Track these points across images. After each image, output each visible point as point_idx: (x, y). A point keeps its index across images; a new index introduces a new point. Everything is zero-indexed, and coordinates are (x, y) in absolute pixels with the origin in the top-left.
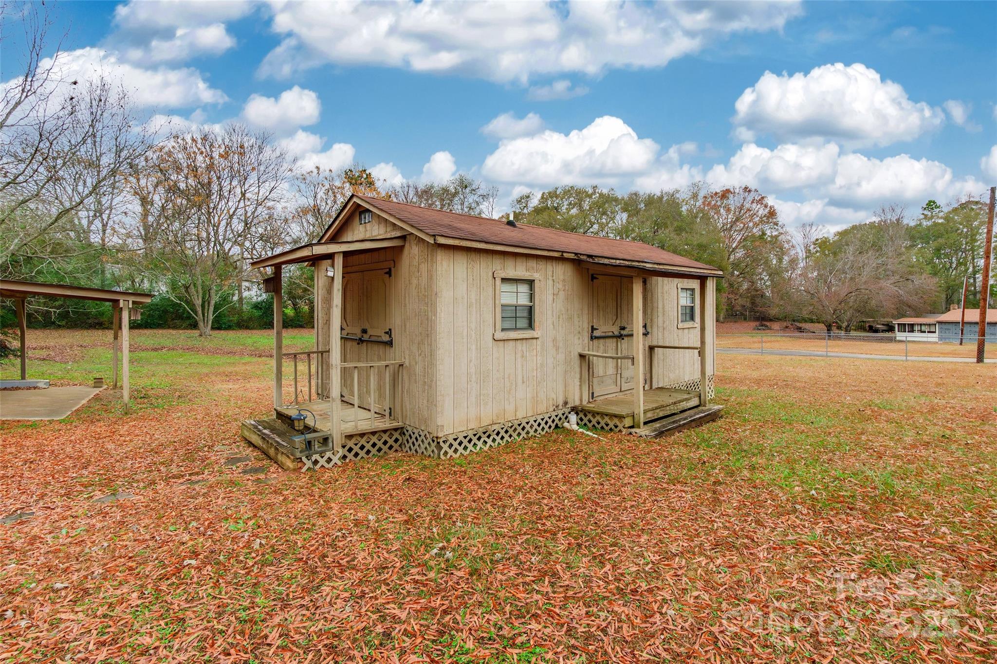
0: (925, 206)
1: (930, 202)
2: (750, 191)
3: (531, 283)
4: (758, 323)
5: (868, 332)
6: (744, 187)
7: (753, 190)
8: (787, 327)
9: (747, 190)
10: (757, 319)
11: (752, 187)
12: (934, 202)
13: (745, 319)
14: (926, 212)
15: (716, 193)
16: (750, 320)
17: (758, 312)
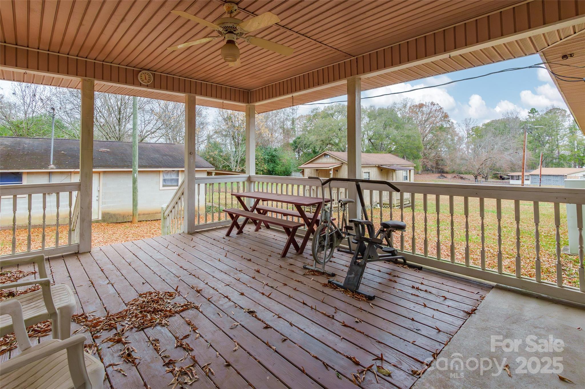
0: (530, 111)
1: (532, 109)
2: (434, 105)
3: (369, 173)
4: (439, 175)
5: (499, 179)
6: (431, 102)
7: (436, 104)
8: (455, 177)
9: (433, 104)
10: (440, 172)
11: (435, 102)
12: (534, 109)
13: (433, 172)
14: (530, 115)
15: (416, 106)
16: (435, 173)
17: (440, 168)
